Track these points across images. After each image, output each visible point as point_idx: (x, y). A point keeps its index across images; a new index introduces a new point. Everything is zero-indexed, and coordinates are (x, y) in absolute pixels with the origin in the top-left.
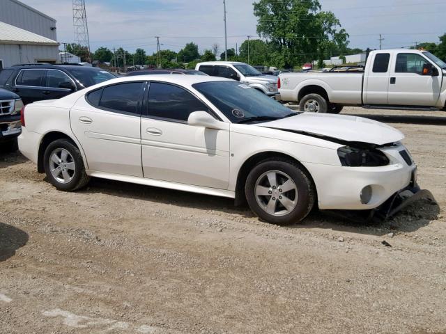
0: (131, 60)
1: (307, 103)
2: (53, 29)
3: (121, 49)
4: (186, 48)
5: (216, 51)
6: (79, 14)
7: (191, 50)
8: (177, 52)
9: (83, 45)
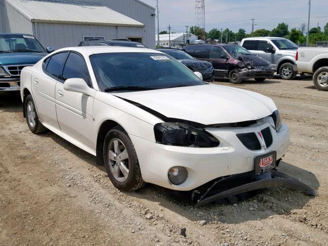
0: (234, 38)
1: (320, 75)
2: (153, 15)
3: (227, 29)
4: (278, 27)
5: (303, 29)
6: (200, 5)
7: (282, 29)
8: (271, 30)
9: (201, 27)
